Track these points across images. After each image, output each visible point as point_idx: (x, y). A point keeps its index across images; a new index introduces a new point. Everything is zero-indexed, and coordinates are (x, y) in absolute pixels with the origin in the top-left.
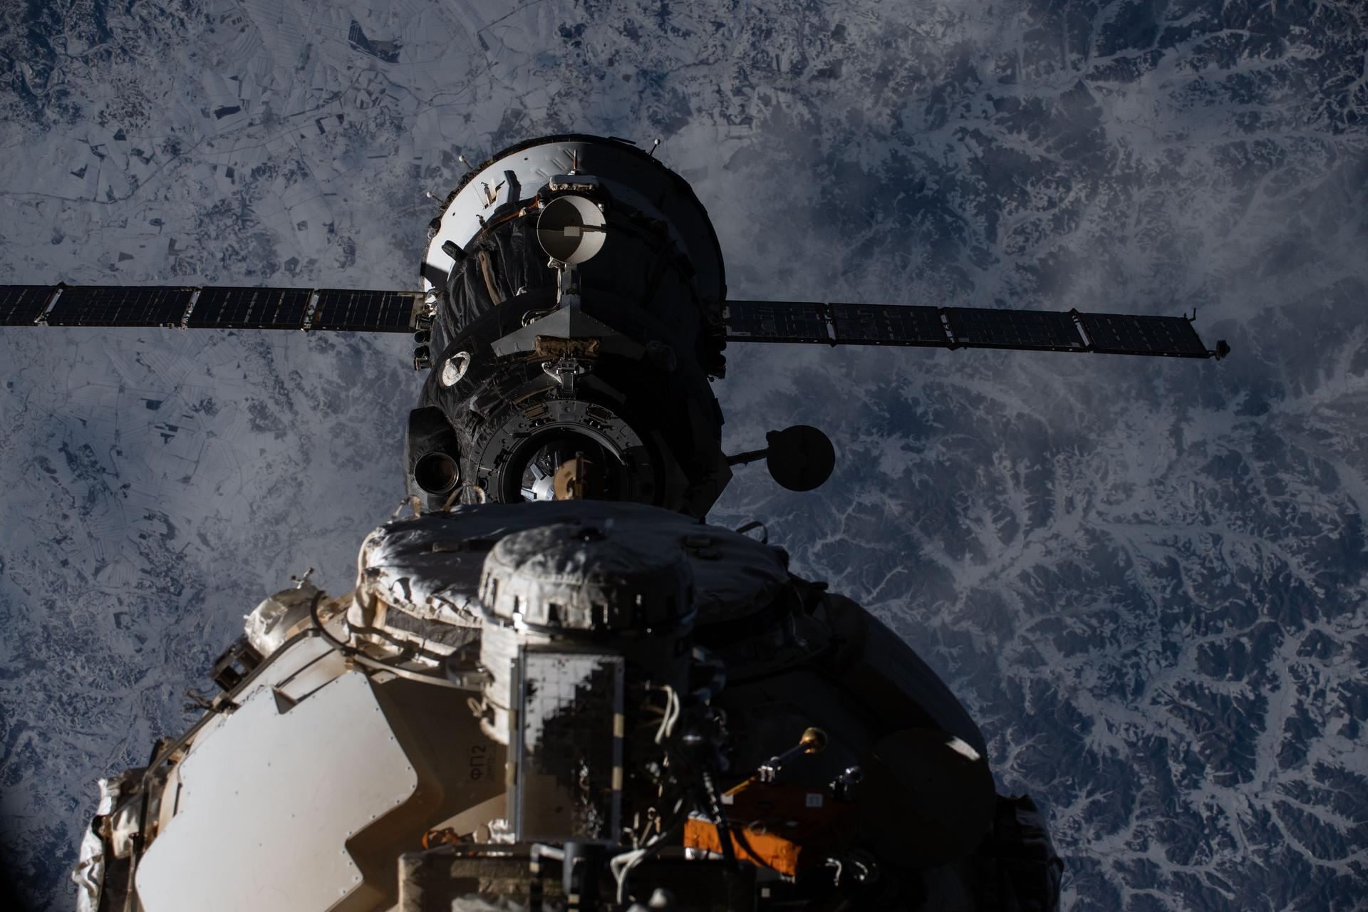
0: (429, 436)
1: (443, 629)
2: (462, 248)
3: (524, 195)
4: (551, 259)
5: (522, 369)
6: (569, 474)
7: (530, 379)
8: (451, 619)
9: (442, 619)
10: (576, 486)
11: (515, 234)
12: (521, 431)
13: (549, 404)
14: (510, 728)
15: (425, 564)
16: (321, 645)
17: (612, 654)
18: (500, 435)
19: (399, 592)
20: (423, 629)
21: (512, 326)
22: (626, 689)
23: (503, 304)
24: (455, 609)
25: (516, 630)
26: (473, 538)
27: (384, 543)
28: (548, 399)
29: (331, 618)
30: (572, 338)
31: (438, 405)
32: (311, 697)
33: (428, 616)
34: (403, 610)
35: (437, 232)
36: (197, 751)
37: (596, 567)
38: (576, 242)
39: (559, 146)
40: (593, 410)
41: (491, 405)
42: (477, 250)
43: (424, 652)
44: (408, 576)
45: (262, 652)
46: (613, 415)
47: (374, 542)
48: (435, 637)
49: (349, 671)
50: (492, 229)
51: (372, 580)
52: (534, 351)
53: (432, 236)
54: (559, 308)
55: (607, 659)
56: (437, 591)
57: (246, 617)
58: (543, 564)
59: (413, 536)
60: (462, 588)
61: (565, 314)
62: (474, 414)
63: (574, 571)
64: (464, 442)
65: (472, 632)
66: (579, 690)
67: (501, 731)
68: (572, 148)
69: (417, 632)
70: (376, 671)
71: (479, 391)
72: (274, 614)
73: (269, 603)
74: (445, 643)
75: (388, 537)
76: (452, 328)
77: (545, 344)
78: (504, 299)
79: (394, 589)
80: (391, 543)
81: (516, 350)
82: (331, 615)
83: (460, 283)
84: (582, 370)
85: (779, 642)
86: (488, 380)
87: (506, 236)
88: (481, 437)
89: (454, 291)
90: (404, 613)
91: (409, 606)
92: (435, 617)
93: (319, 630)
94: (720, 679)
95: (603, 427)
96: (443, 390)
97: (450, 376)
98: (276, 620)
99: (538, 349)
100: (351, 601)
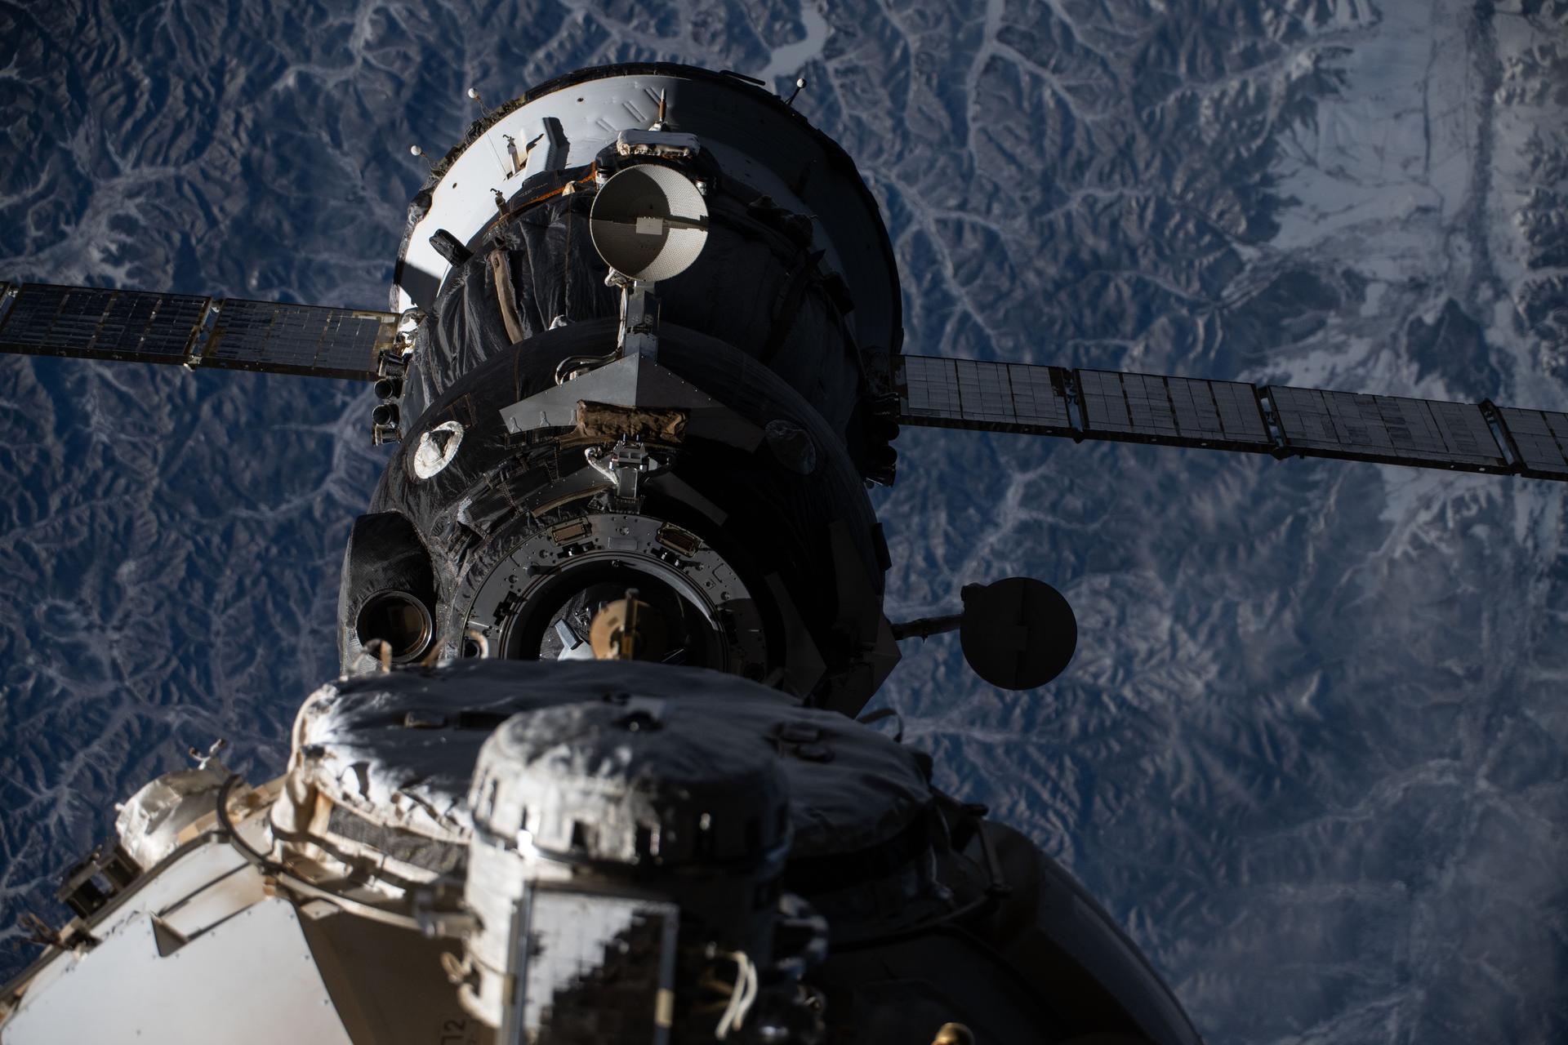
0: (385, 563)
1: (412, 842)
2: (465, 242)
3: (574, 160)
4: (612, 271)
5: (551, 457)
6: (614, 621)
7: (564, 474)
8: (426, 828)
9: (413, 828)
10: (625, 640)
11: (553, 225)
12: (543, 563)
13: (594, 519)
14: (504, 1003)
15: (392, 744)
16: (227, 856)
17: (660, 901)
18: (507, 567)
19: (352, 784)
20: (384, 841)
21: (538, 381)
22: (680, 956)
23: (526, 343)
24: (432, 813)
25: (521, 857)
26: (467, 709)
27: (333, 708)
28: (591, 511)
29: (247, 816)
30: (640, 409)
31: (403, 510)
32: (208, 935)
33: (393, 822)
34: (356, 810)
35: (425, 213)
36: (32, 1007)
37: (646, 770)
38: (656, 244)
39: (636, 82)
40: (668, 534)
41: (494, 516)
42: (490, 248)
43: (383, 875)
44: (366, 760)
45: (140, 862)
46: (702, 545)
47: (319, 707)
48: (401, 853)
49: (269, 898)
50: (517, 214)
51: (311, 762)
52: (573, 428)
53: (417, 220)
54: (619, 356)
55: (653, 908)
56: (407, 785)
57: (118, 807)
58: (567, 762)
59: (378, 701)
60: (447, 782)
61: (629, 366)
62: (465, 529)
63: (613, 773)
64: (444, 576)
65: (455, 850)
66: (610, 951)
67: (488, 1006)
68: (657, 85)
69: (374, 845)
70: (308, 900)
71: (474, 491)
72: (161, 804)
73: (156, 788)
74: (414, 864)
75: (339, 700)
76: (438, 378)
77: (593, 417)
78: (528, 334)
79: (344, 779)
80: (345, 710)
81: (542, 424)
82: (247, 811)
83: (455, 303)
84: (653, 465)
85: (911, 890)
86: (491, 473)
87: (539, 227)
88: (474, 570)
89: (445, 316)
90: (356, 815)
91: (365, 805)
92: (402, 824)
93: (227, 834)
94: (818, 945)
95: (683, 564)
96: (413, 485)
97: (428, 462)
98: (164, 814)
99: (581, 425)
100: (279, 791)
